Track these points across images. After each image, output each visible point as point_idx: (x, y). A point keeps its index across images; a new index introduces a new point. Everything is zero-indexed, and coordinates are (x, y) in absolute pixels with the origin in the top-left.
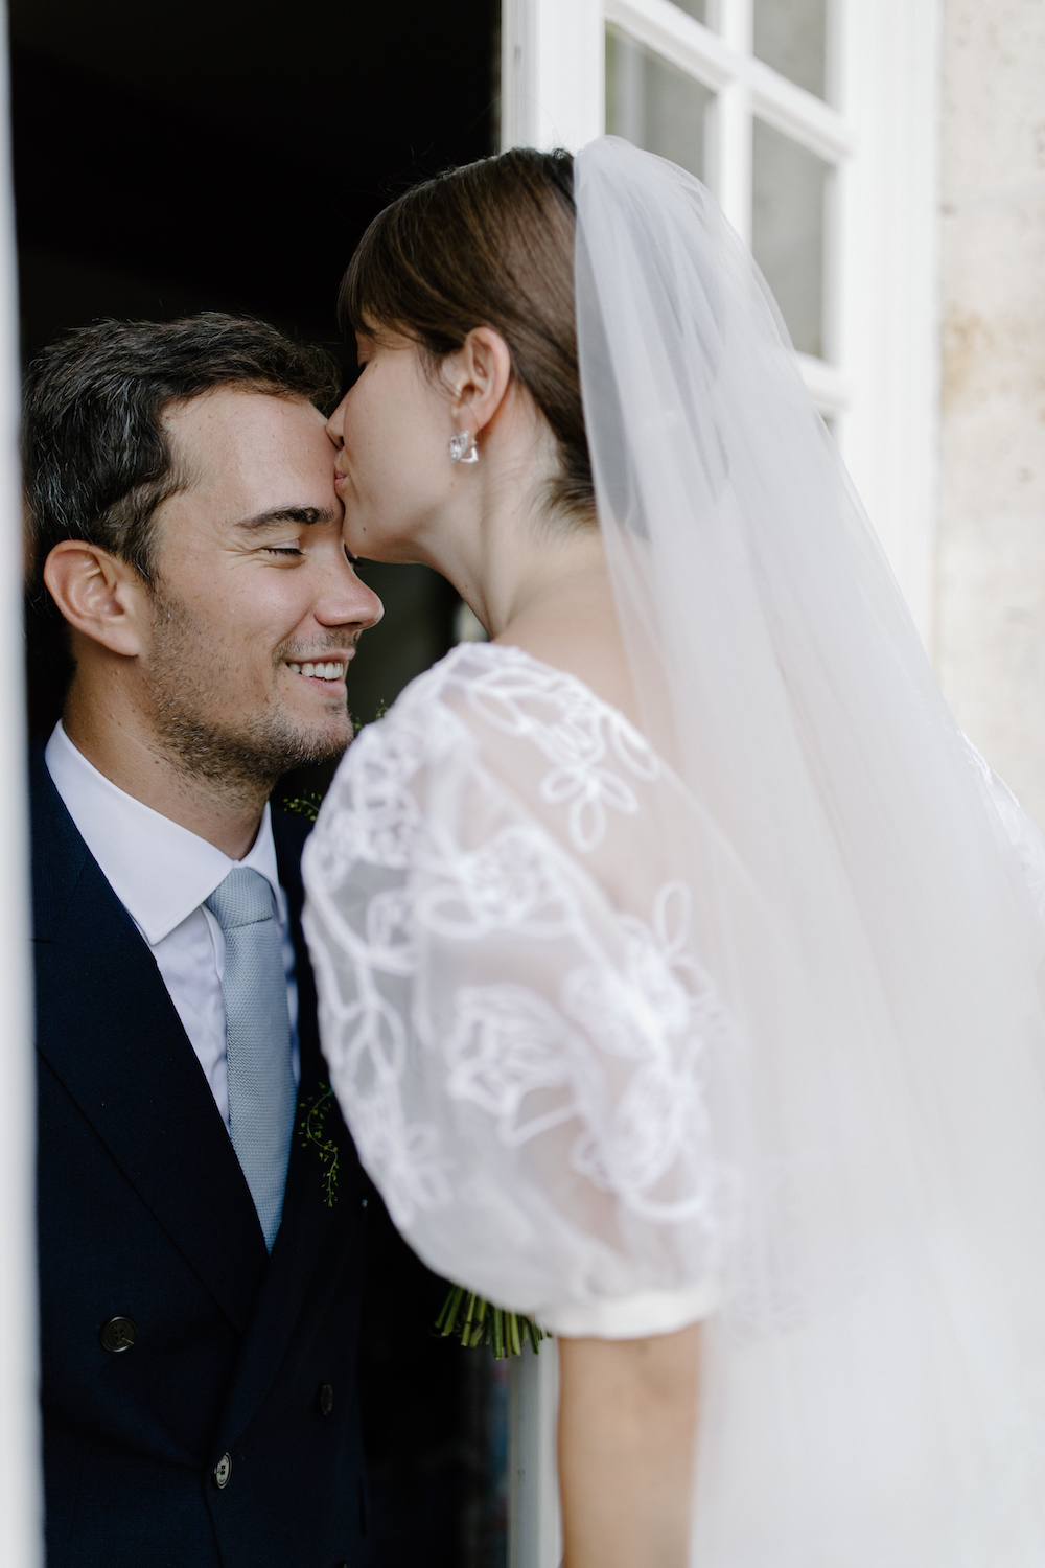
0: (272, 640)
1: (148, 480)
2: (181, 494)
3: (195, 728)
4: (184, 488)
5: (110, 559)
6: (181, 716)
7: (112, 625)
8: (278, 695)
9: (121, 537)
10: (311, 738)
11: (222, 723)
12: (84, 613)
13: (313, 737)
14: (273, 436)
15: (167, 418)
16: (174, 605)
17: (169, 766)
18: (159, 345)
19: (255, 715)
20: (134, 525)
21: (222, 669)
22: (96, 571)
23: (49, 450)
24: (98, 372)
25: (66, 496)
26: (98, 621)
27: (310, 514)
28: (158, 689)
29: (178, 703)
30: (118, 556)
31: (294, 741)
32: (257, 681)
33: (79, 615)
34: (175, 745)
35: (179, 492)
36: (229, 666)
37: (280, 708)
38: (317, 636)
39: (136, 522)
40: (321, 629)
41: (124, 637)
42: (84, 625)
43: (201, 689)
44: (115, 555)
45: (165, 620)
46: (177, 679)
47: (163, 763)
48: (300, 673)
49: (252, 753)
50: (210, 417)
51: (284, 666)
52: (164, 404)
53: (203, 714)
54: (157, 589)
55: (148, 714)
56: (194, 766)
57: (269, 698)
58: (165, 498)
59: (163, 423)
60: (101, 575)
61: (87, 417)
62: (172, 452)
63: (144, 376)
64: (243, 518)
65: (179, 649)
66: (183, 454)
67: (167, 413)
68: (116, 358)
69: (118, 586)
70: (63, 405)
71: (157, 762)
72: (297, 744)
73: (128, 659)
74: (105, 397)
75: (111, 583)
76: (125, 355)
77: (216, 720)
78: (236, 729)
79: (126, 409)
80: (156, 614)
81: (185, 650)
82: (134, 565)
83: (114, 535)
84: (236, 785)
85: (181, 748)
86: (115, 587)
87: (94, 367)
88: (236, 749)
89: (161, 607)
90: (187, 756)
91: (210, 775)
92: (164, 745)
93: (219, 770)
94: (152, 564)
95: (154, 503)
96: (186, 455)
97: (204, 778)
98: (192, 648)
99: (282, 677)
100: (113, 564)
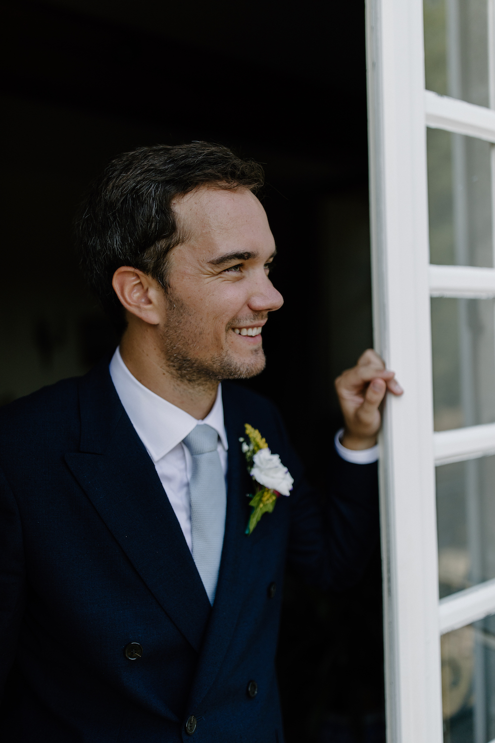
0: (226, 320)
1: (164, 237)
2: (181, 245)
3: (185, 359)
4: (183, 242)
5: (145, 276)
6: (179, 354)
7: (146, 310)
8: (227, 345)
9: (151, 266)
10: (244, 367)
11: (199, 358)
12: (132, 303)
13: (245, 367)
14: (228, 214)
15: (174, 204)
16: (178, 301)
17: (170, 376)
18: (169, 163)
19: (216, 355)
20: (157, 261)
21: (201, 334)
22: (138, 282)
23: (114, 221)
24: (139, 179)
25: (123, 244)
26: (139, 307)
27: (246, 255)
28: (168, 341)
29: (178, 348)
30: (149, 276)
31: (235, 369)
32: (217, 339)
33: (129, 304)
34: (174, 366)
35: (180, 244)
36: (204, 332)
37: (228, 352)
38: (248, 315)
39: (158, 259)
40: (250, 311)
41: (152, 315)
42: (133, 309)
43: (190, 342)
44: (148, 275)
45: (172, 308)
46: (178, 337)
47: (167, 374)
48: (240, 334)
49: (213, 372)
50: (196, 203)
51: (231, 331)
52: (173, 197)
53: (190, 354)
54: (169, 293)
55: (162, 351)
56: (182, 376)
57: (223, 347)
58: (173, 246)
59: (172, 207)
60: (140, 283)
61: (133, 204)
62: (177, 223)
63: (162, 182)
64: (212, 259)
65: (179, 322)
66: (182, 224)
67: (174, 201)
68: (148, 171)
69: (149, 290)
70: (121, 196)
71: (164, 374)
72: (237, 370)
73: (155, 326)
74: (143, 193)
75: (145, 287)
76: (153, 169)
77: (196, 357)
78: (206, 361)
79: (153, 199)
80: (168, 305)
81: (183, 323)
82: (157, 280)
83: (147, 265)
84: (203, 385)
85: (177, 368)
86: (147, 290)
87: (137, 176)
88: (205, 370)
89: (171, 301)
90: (179, 372)
91: (190, 381)
92: (169, 366)
93: (195, 379)
94: (167, 280)
95: (168, 249)
96: (184, 224)
97: (186, 382)
98: (186, 322)
99: (230, 336)
100: (147, 279)
